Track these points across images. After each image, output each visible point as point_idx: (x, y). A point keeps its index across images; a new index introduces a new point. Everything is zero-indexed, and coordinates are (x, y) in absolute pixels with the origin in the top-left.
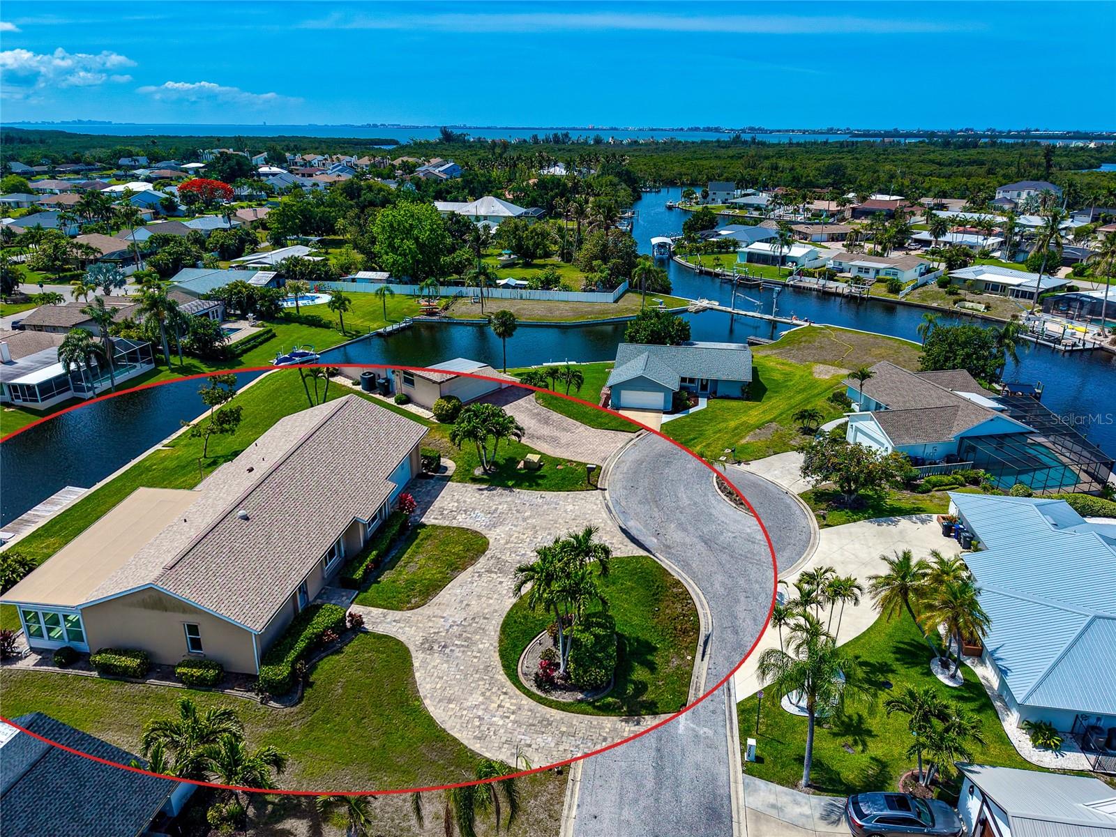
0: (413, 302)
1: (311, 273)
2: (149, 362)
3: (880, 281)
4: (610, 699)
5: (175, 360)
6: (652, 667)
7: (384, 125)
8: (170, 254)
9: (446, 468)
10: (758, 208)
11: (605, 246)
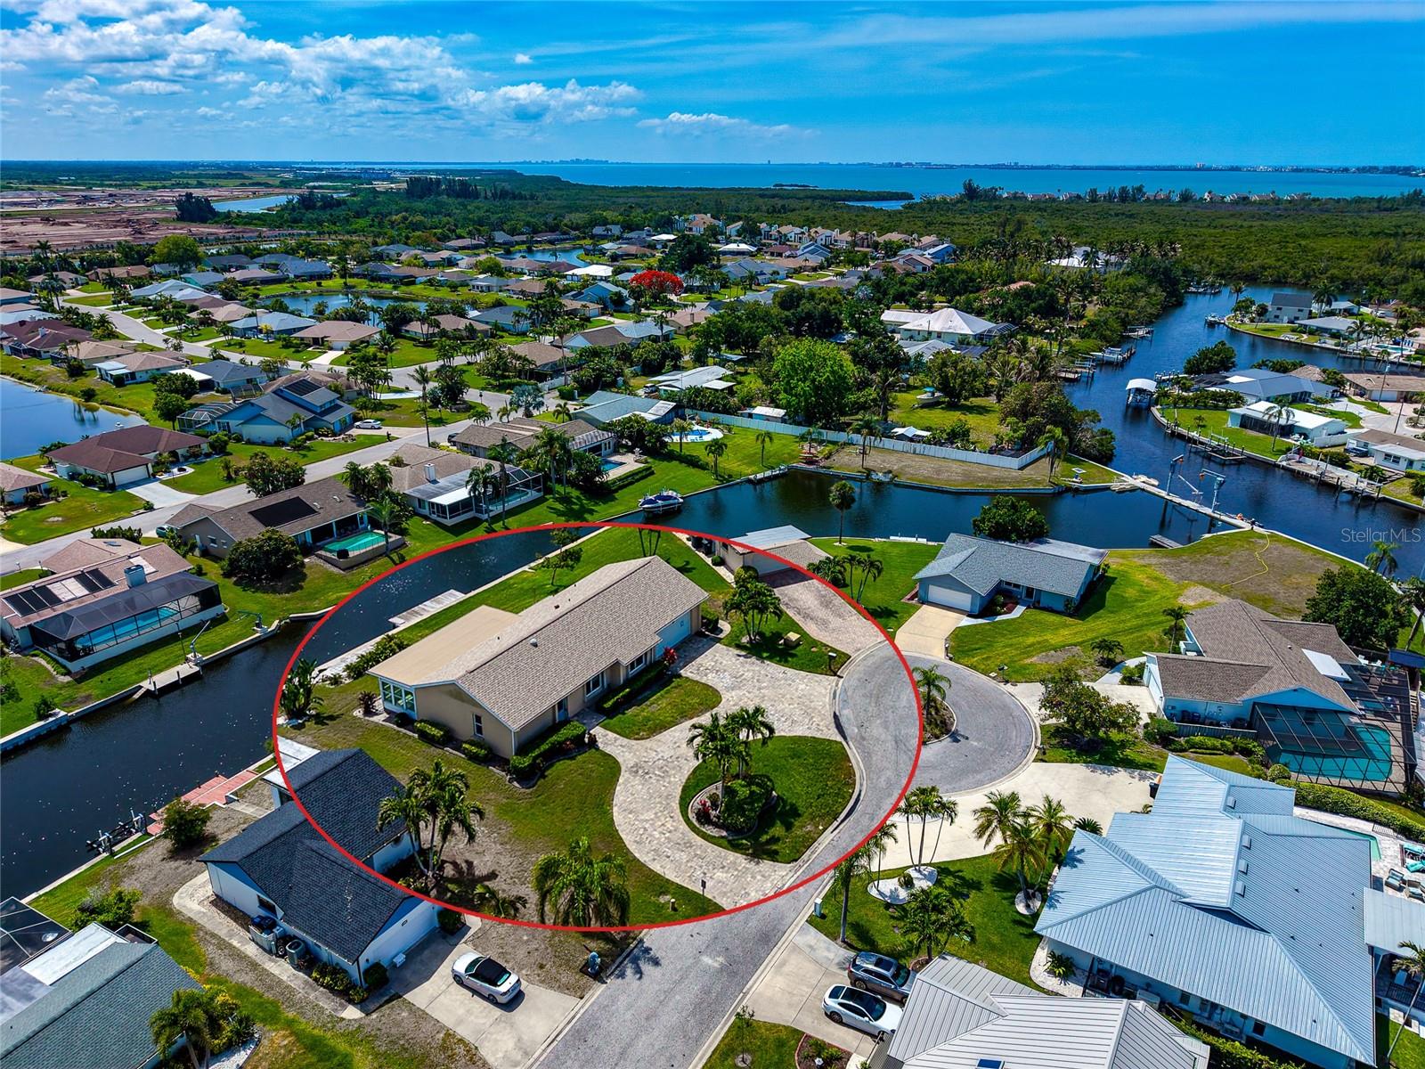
0: (796, 447)
1: (711, 405)
2: (539, 491)
3: (1409, 476)
4: (744, 841)
5: (559, 488)
6: (789, 827)
7: (911, 164)
8: (594, 370)
9: (721, 631)
10: (1335, 335)
11: (1027, 401)
